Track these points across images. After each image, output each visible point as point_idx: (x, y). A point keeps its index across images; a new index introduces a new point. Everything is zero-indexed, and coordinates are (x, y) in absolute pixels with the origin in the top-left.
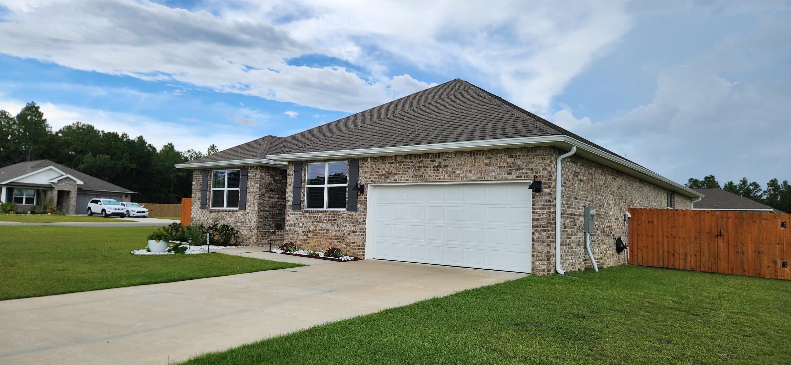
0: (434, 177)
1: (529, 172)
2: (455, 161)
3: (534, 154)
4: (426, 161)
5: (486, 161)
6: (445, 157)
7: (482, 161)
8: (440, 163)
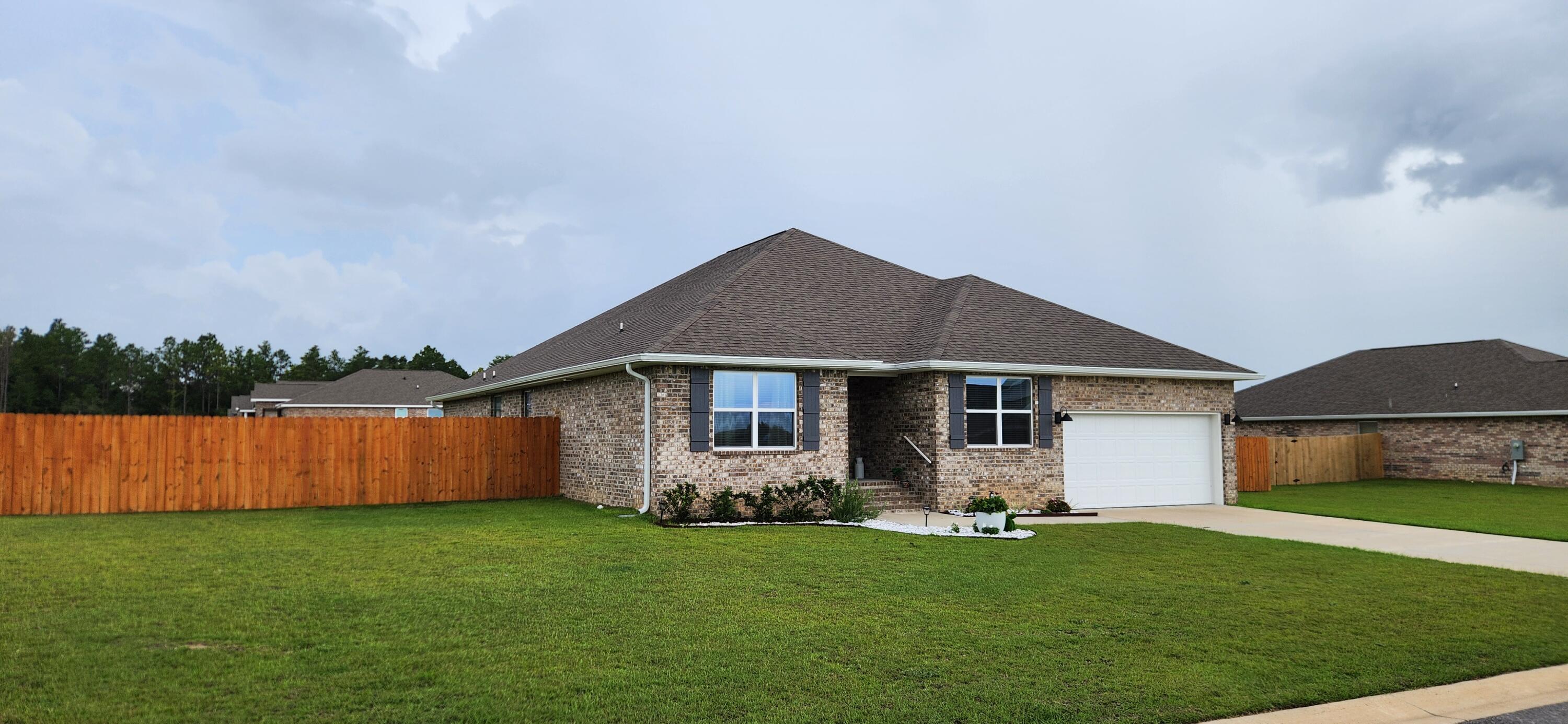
0: (1140, 406)
1: (1220, 404)
2: (1159, 389)
3: (1222, 387)
4: (1131, 386)
5: (1186, 391)
6: (1149, 384)
7: (1183, 390)
8: (1145, 390)
